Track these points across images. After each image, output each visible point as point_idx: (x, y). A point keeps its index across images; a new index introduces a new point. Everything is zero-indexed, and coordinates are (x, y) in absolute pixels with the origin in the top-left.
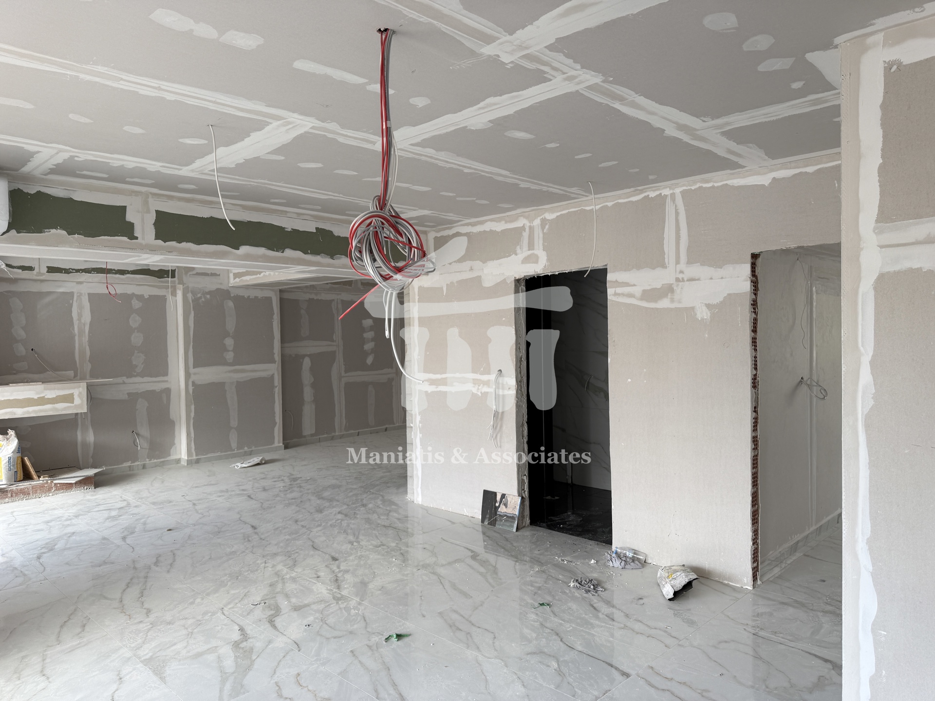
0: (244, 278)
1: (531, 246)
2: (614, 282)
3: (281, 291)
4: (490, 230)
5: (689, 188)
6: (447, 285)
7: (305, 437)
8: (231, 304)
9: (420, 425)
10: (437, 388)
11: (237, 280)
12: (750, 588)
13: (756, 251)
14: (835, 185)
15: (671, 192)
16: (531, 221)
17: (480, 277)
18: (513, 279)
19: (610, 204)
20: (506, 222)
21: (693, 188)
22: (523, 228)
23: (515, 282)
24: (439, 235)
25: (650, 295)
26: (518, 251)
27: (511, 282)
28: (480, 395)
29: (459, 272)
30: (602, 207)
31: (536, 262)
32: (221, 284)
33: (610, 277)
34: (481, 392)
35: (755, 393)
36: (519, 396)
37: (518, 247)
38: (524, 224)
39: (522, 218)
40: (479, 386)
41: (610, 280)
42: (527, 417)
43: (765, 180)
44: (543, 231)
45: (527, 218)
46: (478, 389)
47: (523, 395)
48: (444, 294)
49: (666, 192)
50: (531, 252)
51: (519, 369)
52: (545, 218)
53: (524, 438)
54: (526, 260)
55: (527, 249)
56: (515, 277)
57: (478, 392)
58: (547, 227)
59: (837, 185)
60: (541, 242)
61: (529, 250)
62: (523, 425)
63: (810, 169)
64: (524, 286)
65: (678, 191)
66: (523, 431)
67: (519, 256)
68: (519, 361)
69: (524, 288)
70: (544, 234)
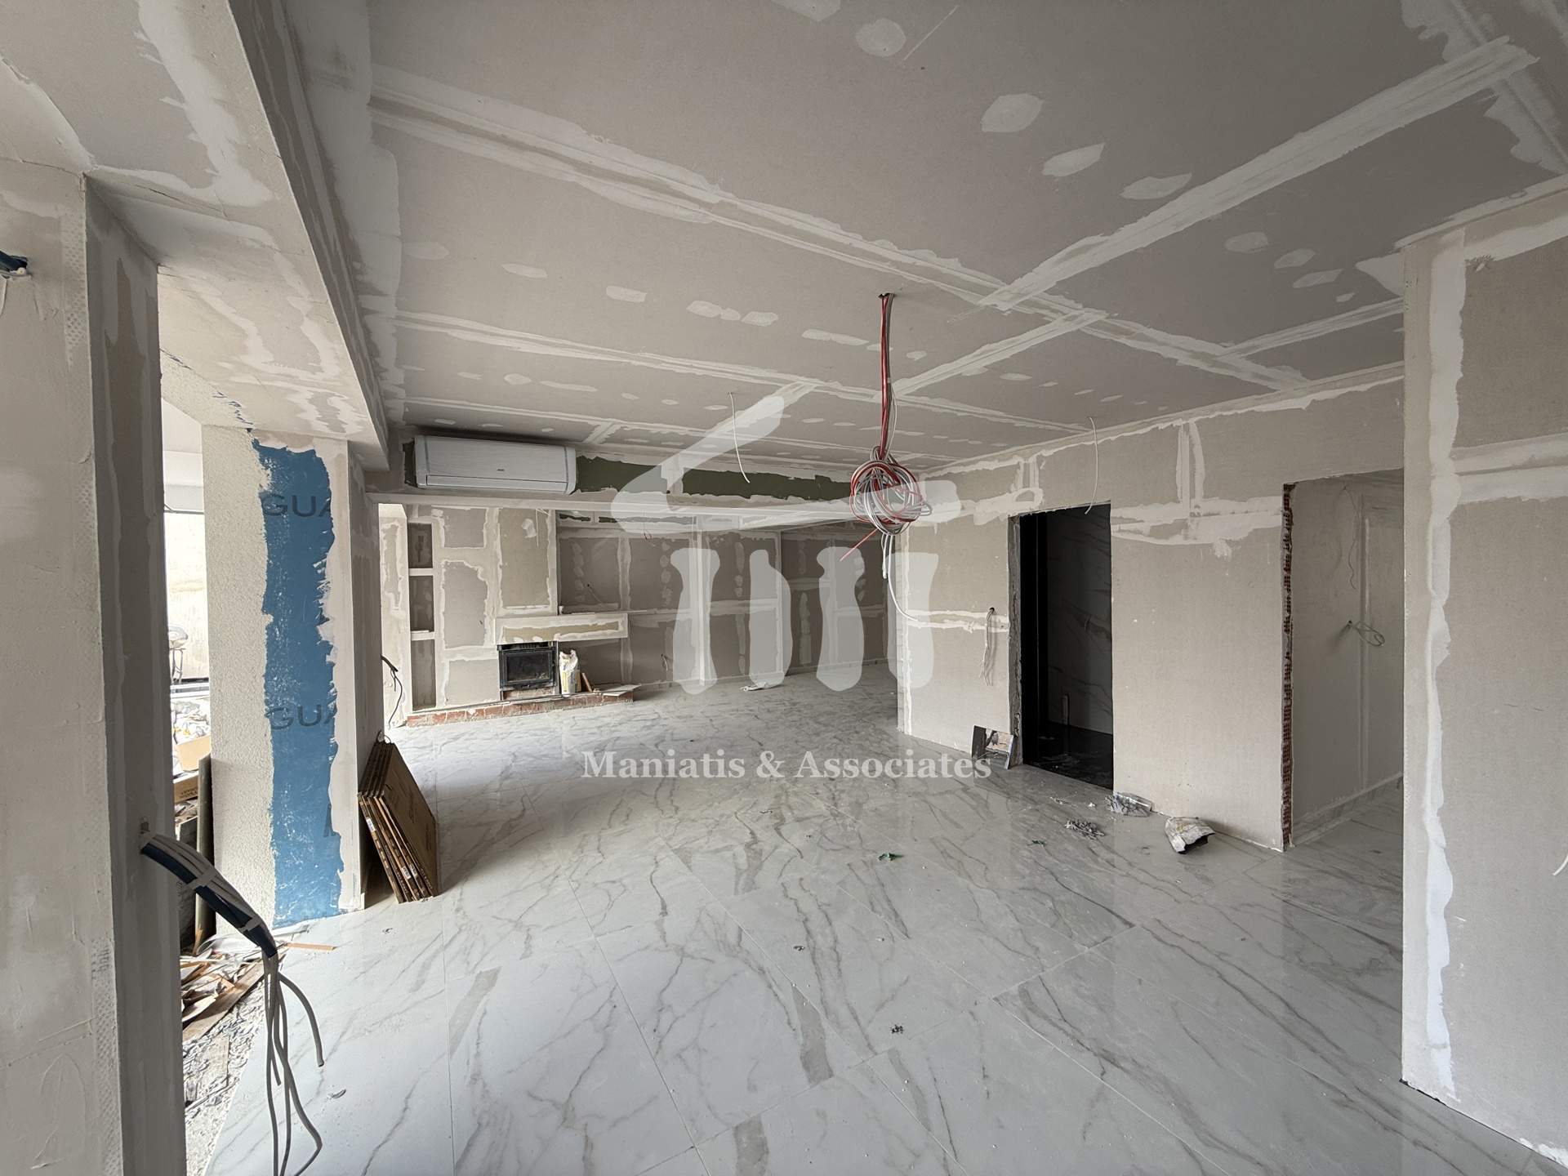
0: (751, 523)
1: (1026, 484)
2: (1119, 518)
3: (782, 533)
4: (983, 469)
5: (1206, 417)
6: (938, 524)
7: (802, 666)
8: (740, 545)
11: (745, 524)
12: (1280, 851)
13: (1290, 482)
14: (1396, 403)
15: (1185, 422)
16: (1026, 459)
17: (972, 515)
18: (1007, 517)
19: (1113, 438)
20: (999, 461)
21: (1211, 417)
22: (1018, 466)
23: (1009, 520)
24: (930, 476)
25: (1159, 531)
26: (1012, 489)
27: (1005, 520)
28: (972, 632)
30: (1104, 441)
31: (1032, 500)
32: (732, 528)
33: (1113, 513)
34: (973, 630)
35: (1288, 637)
36: (1013, 635)
37: (1013, 485)
38: (1018, 462)
39: (1016, 456)
40: (971, 623)
41: (1114, 516)
42: (1021, 655)
43: (1303, 403)
44: (1039, 468)
45: (1021, 456)
46: (970, 626)
47: (1017, 633)
48: (936, 534)
49: (1179, 423)
50: (1026, 490)
51: (1012, 608)
52: (1041, 455)
53: (1018, 677)
54: (1021, 498)
55: (1022, 486)
56: (1009, 515)
57: (969, 629)
58: (1043, 464)
59: (1398, 403)
60: (1037, 479)
61: (1024, 488)
63: (1363, 388)
64: (1018, 524)
65: (1192, 421)
66: (1016, 670)
67: (1013, 494)
68: (1013, 599)
69: (1019, 526)
70: (1040, 470)
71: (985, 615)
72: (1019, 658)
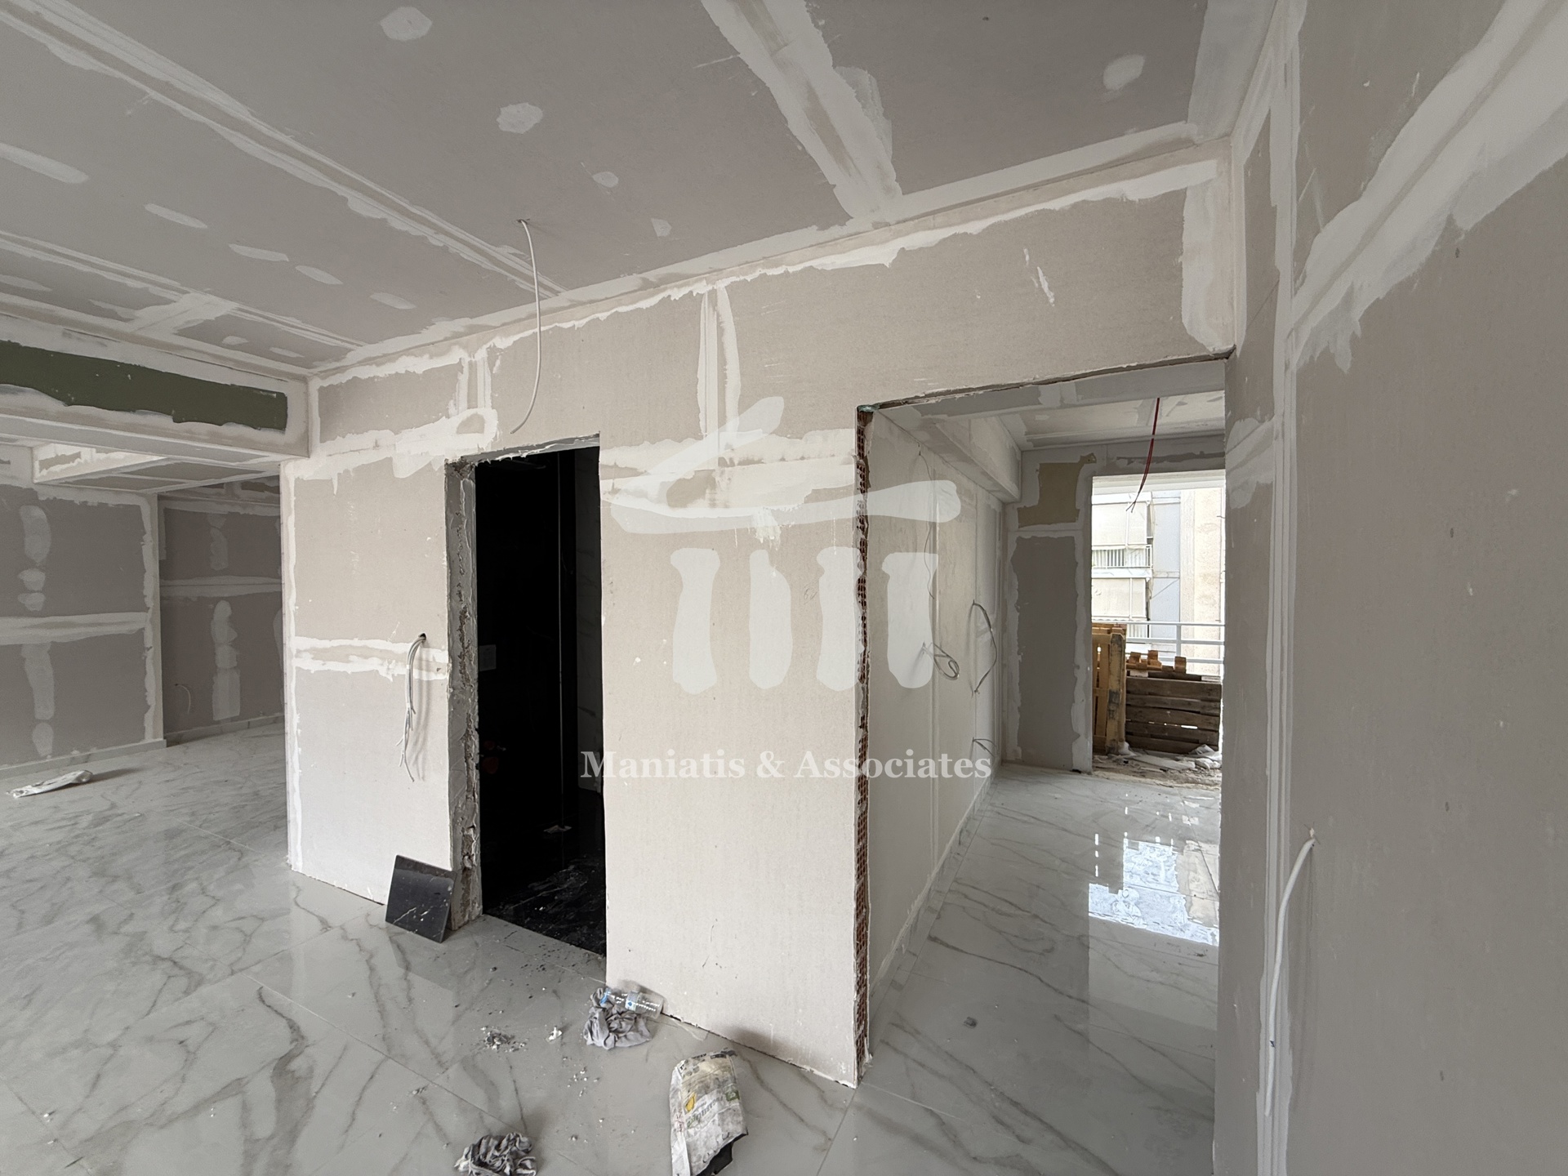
0: (53, 469)
1: (472, 402)
2: (611, 467)
4: (406, 371)
5: (742, 278)
6: (339, 474)
7: (218, 722)
8: (38, 513)
9: (299, 731)
10: (323, 665)
11: (45, 472)
12: (852, 1085)
13: (869, 400)
14: (1024, 257)
15: (710, 287)
16: (472, 354)
17: (390, 460)
18: (443, 463)
19: (603, 316)
20: (431, 357)
21: (749, 278)
22: (459, 367)
23: (447, 469)
24: (326, 384)
25: (681, 493)
26: (452, 410)
27: (440, 469)
28: (392, 680)
29: (357, 451)
30: (589, 322)
31: (481, 430)
32: (13, 477)
33: (603, 459)
34: (393, 675)
35: (863, 689)
36: (458, 683)
37: (452, 402)
38: (460, 359)
39: (457, 347)
40: (390, 663)
41: (605, 463)
42: (477, 720)
43: (882, 254)
44: (491, 370)
45: (465, 347)
46: (388, 669)
47: (468, 680)
48: (335, 493)
49: (701, 288)
50: (472, 411)
51: (457, 634)
52: (495, 346)
53: (470, 760)
54: (466, 427)
55: (466, 405)
56: (446, 460)
57: (388, 674)
58: (498, 363)
59: (1027, 258)
60: (489, 392)
61: (468, 408)
62: (467, 735)
63: (975, 227)
64: (470, 478)
65: (721, 285)
66: (467, 747)
67: (452, 419)
68: (456, 619)
69: (473, 484)
70: (493, 376)
71: (407, 647)
72: (475, 722)
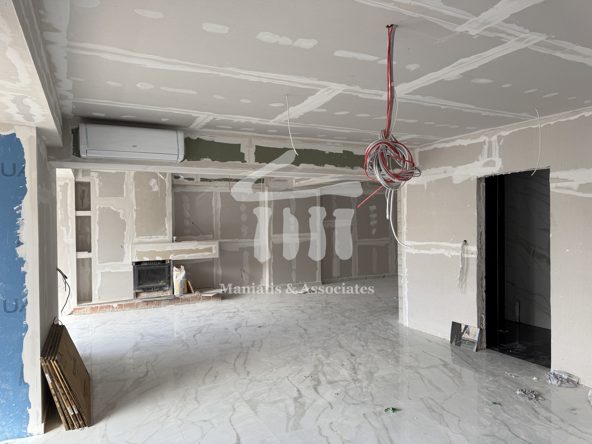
0: (301, 182)
1: (490, 155)
2: (556, 179)
4: (459, 145)
6: (427, 183)
7: (334, 278)
9: (407, 275)
10: (419, 251)
11: (297, 183)
16: (490, 137)
17: (451, 177)
18: (476, 178)
19: (552, 123)
20: (471, 139)
22: (484, 143)
23: (477, 180)
24: (422, 150)
25: (586, 188)
26: (480, 158)
27: (474, 180)
28: (450, 257)
29: (436, 174)
30: (545, 125)
31: (493, 166)
32: (288, 186)
33: (552, 175)
34: (451, 255)
36: (480, 259)
37: (480, 156)
38: (484, 140)
39: (483, 136)
40: (449, 251)
41: (552, 177)
42: (485, 274)
44: (499, 144)
45: (487, 135)
46: (449, 253)
47: (482, 258)
48: (425, 189)
50: (489, 159)
51: (479, 241)
52: (501, 135)
53: (483, 288)
54: (486, 165)
55: (487, 156)
56: (477, 177)
57: (449, 255)
58: (502, 141)
60: (497, 151)
61: (488, 157)
62: (482, 279)
64: (484, 182)
66: (482, 283)
67: (480, 162)
68: (479, 234)
69: (484, 184)
70: (500, 146)
71: (460, 245)
72: (484, 274)
